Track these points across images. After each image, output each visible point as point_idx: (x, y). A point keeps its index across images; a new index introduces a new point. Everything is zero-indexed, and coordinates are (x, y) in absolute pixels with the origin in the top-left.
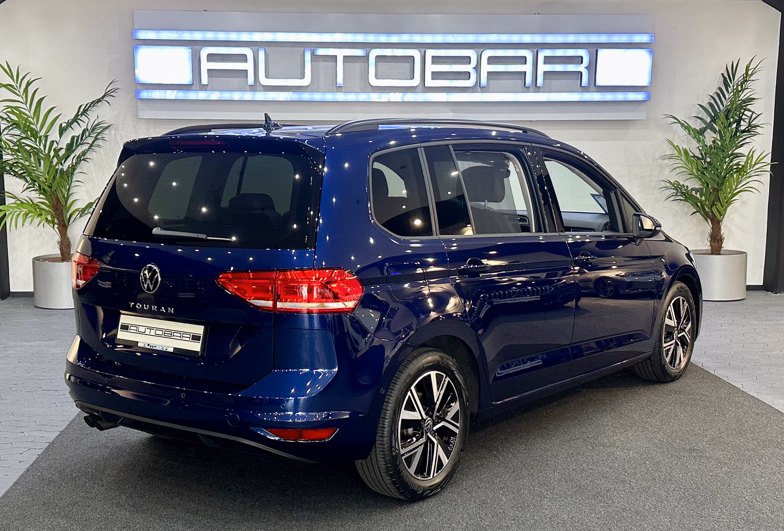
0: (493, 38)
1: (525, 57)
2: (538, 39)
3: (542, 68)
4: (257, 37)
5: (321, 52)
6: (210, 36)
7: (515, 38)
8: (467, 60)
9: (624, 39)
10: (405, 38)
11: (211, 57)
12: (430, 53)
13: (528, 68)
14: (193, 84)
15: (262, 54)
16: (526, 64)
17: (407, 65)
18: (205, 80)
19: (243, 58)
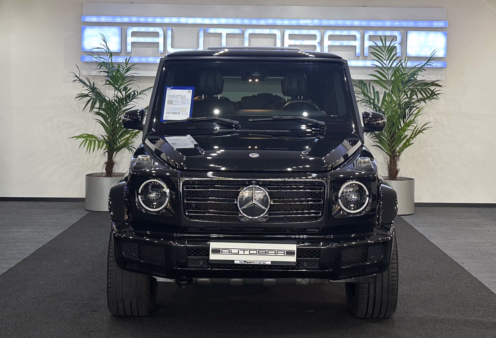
0: (332, 23)
1: (355, 36)
2: (364, 23)
3: (368, 43)
4: (167, 20)
5: (212, 30)
6: (134, 19)
7: (348, 23)
8: (314, 37)
9: (426, 24)
10: (270, 22)
11: (134, 34)
12: (288, 32)
13: (357, 43)
14: (121, 52)
15: (169, 33)
16: (356, 40)
17: (272, 40)
18: (129, 48)
19: (156, 34)
